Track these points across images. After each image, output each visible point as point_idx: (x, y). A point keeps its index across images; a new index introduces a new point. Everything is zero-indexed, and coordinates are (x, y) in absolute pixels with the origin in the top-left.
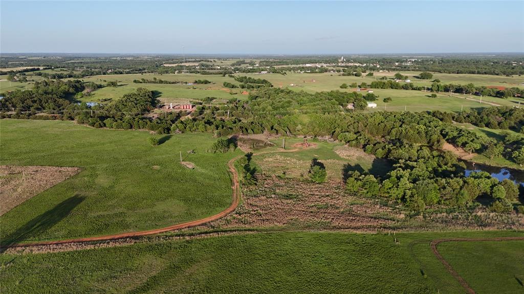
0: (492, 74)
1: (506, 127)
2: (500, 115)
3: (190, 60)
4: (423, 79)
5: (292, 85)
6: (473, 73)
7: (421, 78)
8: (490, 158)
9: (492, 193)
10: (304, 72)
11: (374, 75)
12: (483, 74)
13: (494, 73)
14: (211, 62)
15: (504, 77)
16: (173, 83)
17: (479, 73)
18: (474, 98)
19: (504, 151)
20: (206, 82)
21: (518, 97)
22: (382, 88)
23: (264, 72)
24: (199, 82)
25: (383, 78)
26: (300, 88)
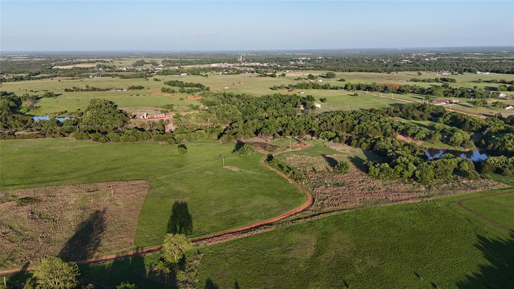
0: (376, 72)
1: (426, 118)
2: (416, 109)
3: (83, 60)
4: (329, 78)
5: (227, 88)
6: (362, 71)
7: (327, 78)
8: (433, 143)
9: (459, 168)
10: (222, 74)
11: (286, 75)
12: (369, 72)
13: (377, 71)
14: (108, 62)
15: (386, 74)
16: (107, 90)
17: (366, 71)
18: (383, 95)
19: (442, 138)
20: (141, 88)
21: (411, 92)
22: (306, 89)
23: (183, 74)
24: (133, 88)
25: (298, 79)
26: (236, 91)
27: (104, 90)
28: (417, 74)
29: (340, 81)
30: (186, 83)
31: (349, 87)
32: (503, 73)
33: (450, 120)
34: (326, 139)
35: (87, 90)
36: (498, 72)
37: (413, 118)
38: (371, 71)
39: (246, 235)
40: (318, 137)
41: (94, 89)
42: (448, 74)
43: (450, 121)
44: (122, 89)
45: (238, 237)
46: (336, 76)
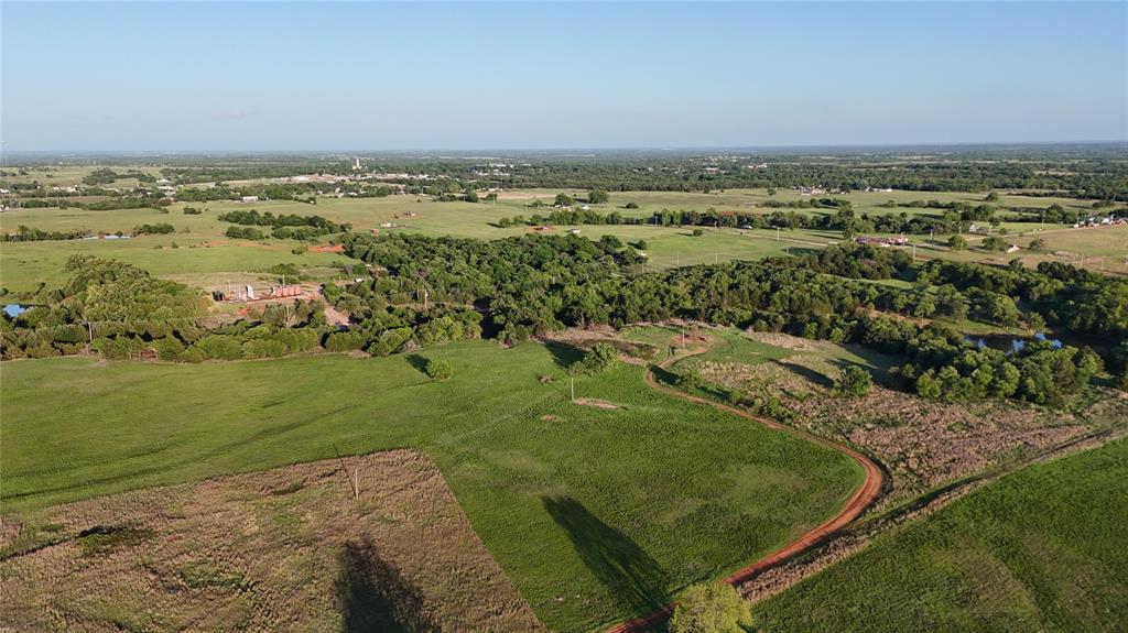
0: (679, 190)
1: (889, 275)
4: (596, 202)
5: (389, 225)
7: (593, 202)
8: (955, 323)
11: (499, 198)
15: (701, 194)
17: (658, 189)
19: (972, 310)
20: (167, 230)
23: (249, 198)
24: (149, 230)
25: (535, 205)
26: (409, 230)
27: (71, 237)
28: (767, 194)
29: (628, 207)
30: (281, 216)
31: (666, 219)
32: (915, 189)
33: (940, 275)
34: (732, 324)
35: (21, 239)
36: (906, 188)
37: (864, 275)
38: (669, 189)
39: (818, 567)
40: (709, 320)
41: (42, 236)
42: (820, 192)
43: (942, 278)
44: (120, 234)
45: (806, 576)
46: (609, 199)
